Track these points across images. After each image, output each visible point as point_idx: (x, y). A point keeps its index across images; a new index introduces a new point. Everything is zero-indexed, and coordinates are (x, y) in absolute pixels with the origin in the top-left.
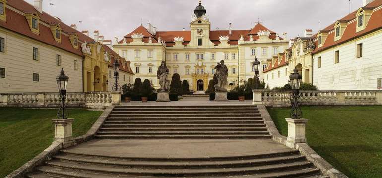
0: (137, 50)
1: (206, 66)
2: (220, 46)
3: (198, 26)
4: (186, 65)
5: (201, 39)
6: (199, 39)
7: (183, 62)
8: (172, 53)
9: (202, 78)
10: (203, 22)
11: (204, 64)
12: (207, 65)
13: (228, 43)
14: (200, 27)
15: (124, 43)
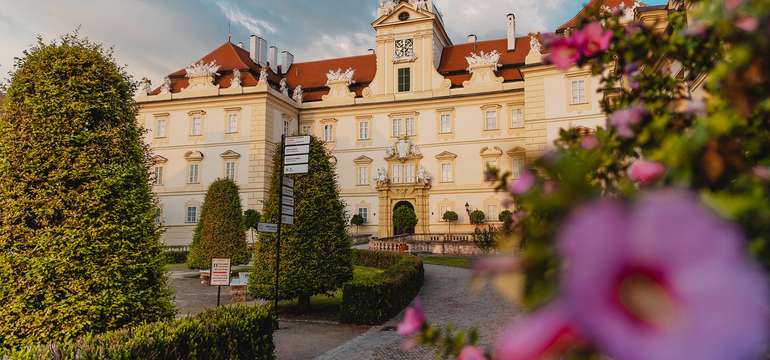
0: (197, 112)
1: (421, 157)
2: (468, 87)
3: (397, 30)
4: (360, 154)
5: (407, 70)
6: (400, 71)
7: (352, 144)
8: (318, 121)
9: (407, 197)
10: (413, 16)
11: (414, 150)
12: (423, 151)
13: (497, 73)
14: (403, 32)
15: (165, 94)
